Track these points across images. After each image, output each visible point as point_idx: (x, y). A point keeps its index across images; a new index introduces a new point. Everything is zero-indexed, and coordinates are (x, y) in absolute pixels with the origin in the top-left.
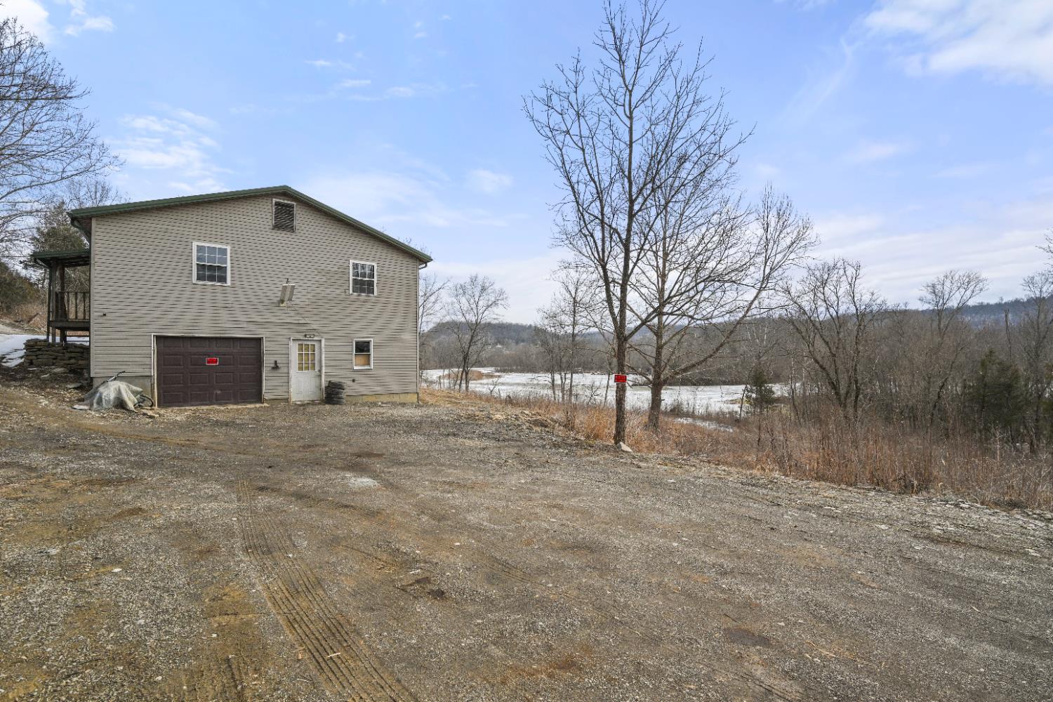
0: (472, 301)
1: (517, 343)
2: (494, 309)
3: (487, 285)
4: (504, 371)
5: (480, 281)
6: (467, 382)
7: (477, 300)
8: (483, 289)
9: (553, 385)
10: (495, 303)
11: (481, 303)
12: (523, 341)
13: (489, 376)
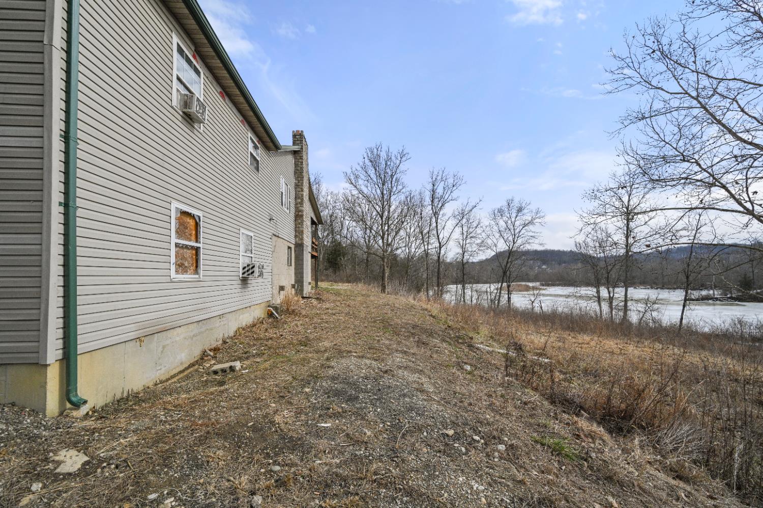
0: (509, 222)
1: (560, 264)
2: (531, 227)
3: (523, 205)
4: (548, 285)
5: (516, 204)
6: (509, 293)
7: (513, 220)
8: (520, 210)
9: (599, 299)
10: (531, 222)
11: (517, 223)
12: (565, 262)
13: (534, 288)
